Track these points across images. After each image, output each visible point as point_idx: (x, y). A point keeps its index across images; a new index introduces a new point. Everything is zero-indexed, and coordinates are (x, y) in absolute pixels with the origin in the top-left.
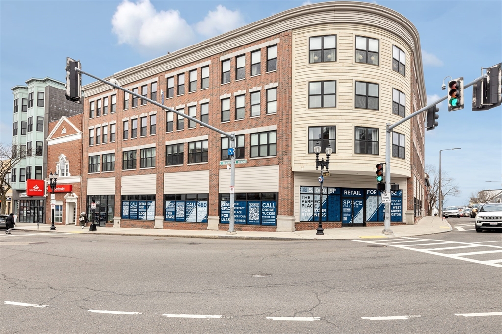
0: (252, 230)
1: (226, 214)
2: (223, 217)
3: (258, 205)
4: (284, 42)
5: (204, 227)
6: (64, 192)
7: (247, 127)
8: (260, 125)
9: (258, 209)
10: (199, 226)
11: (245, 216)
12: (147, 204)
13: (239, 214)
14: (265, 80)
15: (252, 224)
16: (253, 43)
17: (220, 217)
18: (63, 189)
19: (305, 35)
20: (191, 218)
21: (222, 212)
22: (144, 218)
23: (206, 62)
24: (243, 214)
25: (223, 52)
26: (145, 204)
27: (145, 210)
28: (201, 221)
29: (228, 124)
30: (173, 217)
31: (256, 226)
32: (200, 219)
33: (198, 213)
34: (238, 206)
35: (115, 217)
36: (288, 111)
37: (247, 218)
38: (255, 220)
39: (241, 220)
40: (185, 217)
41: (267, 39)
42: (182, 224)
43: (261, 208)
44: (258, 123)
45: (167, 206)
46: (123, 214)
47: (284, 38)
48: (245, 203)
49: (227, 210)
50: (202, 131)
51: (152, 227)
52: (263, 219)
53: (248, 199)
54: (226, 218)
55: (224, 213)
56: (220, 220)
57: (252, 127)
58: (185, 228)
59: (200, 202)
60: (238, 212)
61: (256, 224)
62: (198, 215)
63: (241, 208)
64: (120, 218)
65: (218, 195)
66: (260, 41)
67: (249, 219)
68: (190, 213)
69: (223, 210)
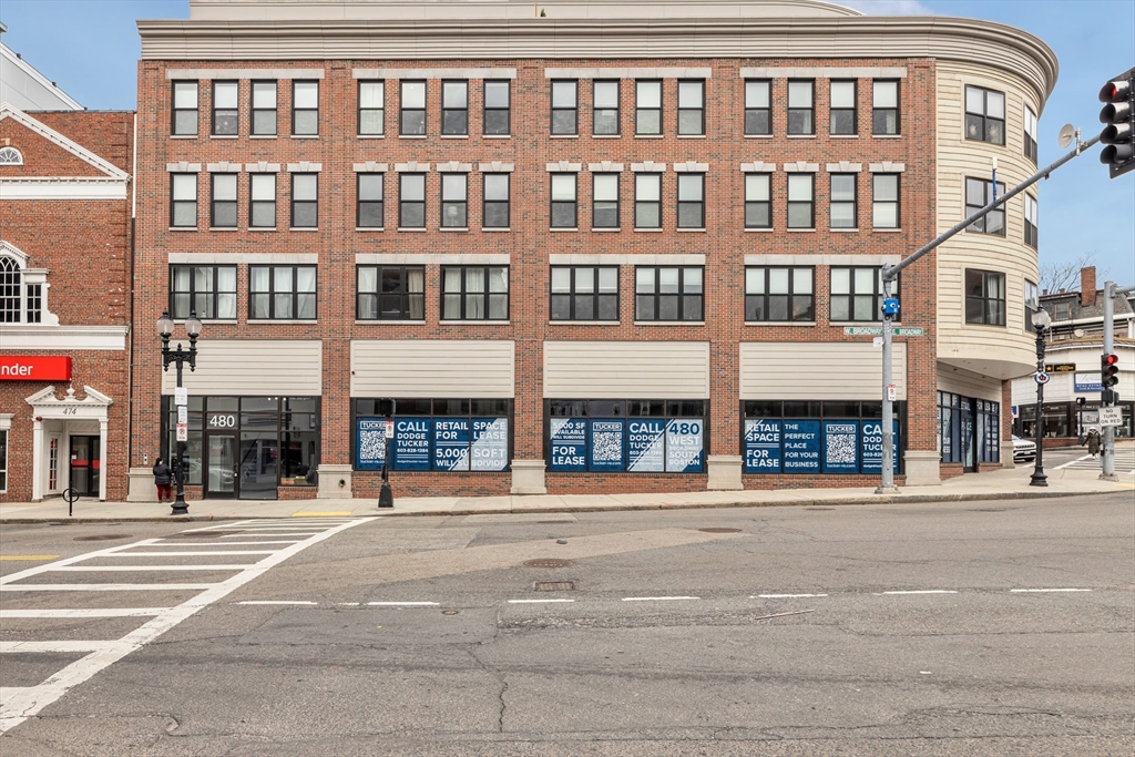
0: (841, 486)
1: (761, 449)
2: (752, 457)
3: (851, 428)
4: (917, 79)
5: (698, 482)
6: (35, 383)
7: (821, 251)
8: (857, 250)
9: (853, 437)
10: (681, 483)
11: (815, 455)
12: (471, 426)
13: (802, 450)
14: (870, 152)
15: (835, 471)
16: (836, 61)
17: (744, 458)
18: (23, 371)
19: (958, 76)
20: (647, 461)
21: (749, 445)
22: (462, 465)
23: (695, 69)
24: (810, 450)
25: (751, 58)
26: (464, 426)
27: (466, 443)
28: (681, 470)
29: (767, 236)
30: (580, 461)
31: (849, 476)
32: (677, 463)
33: (669, 448)
34: (797, 432)
35: (321, 468)
36: (928, 229)
37: (822, 459)
38: (845, 463)
39: (806, 464)
40: (626, 460)
41: (875, 61)
42: (620, 480)
43: (860, 435)
44: (852, 244)
45: (554, 432)
46: (363, 456)
47: (918, 71)
48: (817, 424)
49: (763, 441)
50: (683, 242)
51: (505, 491)
52: (865, 461)
53: (824, 415)
54: (760, 459)
55: (754, 449)
56: (744, 466)
57: (834, 250)
58: (630, 490)
59: (679, 422)
60: (796, 446)
61: (848, 471)
62: (670, 455)
63: (804, 436)
64: (349, 468)
65: (738, 404)
66: (856, 61)
67: (829, 460)
68: (641, 449)
69: (753, 442)
